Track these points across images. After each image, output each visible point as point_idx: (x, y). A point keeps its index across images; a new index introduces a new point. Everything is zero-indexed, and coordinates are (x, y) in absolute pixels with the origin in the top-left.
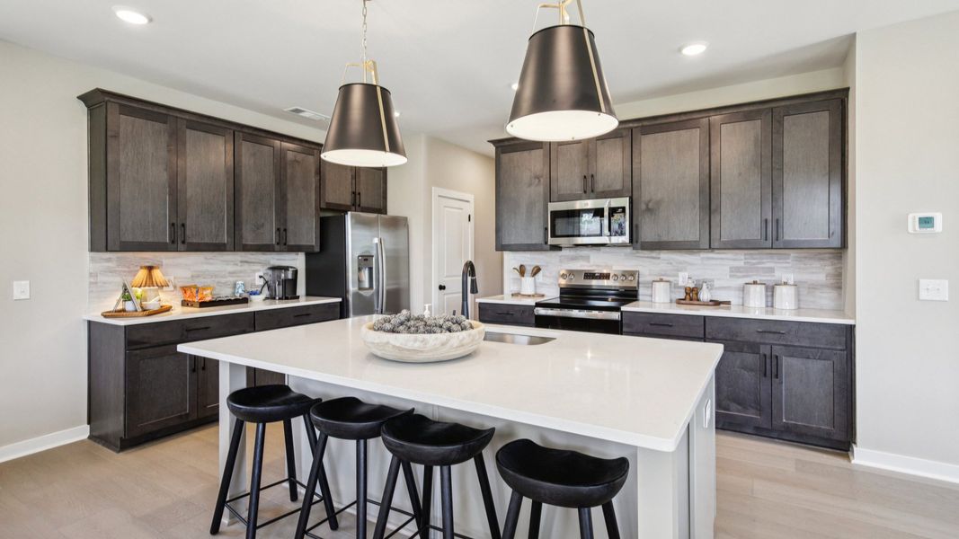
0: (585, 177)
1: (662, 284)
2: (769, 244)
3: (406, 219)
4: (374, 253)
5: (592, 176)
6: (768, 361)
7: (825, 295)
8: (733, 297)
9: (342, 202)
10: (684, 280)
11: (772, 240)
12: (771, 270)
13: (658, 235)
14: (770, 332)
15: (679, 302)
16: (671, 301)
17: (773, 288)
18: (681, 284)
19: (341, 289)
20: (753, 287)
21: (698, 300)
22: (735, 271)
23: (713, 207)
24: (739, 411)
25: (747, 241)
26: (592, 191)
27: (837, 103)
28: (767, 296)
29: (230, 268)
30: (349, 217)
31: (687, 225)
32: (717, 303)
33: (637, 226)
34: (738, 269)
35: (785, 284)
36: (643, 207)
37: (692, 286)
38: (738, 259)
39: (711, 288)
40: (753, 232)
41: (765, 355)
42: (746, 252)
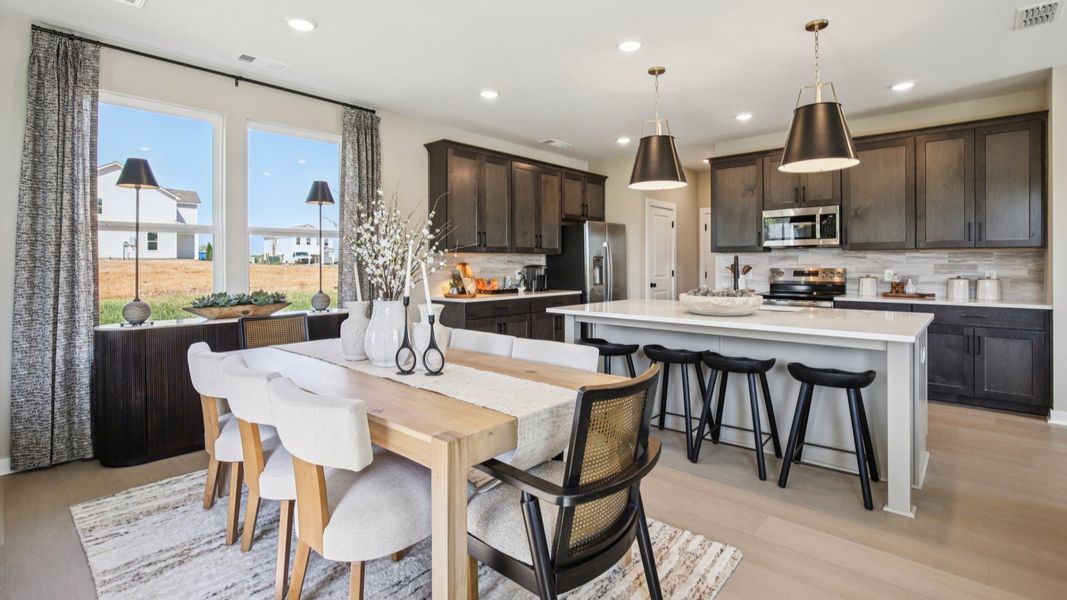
0: (797, 189)
1: (869, 279)
2: (972, 243)
3: (623, 227)
4: (603, 255)
5: (804, 188)
6: (971, 341)
7: (1027, 288)
8: (938, 291)
9: (575, 213)
10: (889, 276)
11: (975, 240)
12: (975, 267)
13: (867, 238)
14: (973, 317)
15: (885, 295)
16: (877, 295)
17: (976, 283)
18: (887, 279)
19: (580, 284)
20: (956, 282)
21: (904, 293)
22: (939, 269)
23: (918, 213)
24: (943, 382)
25: (951, 242)
26: (804, 201)
27: (1036, 124)
28: (970, 290)
29: (501, 266)
30: (586, 226)
31: (893, 227)
32: (922, 296)
33: (846, 231)
34: (942, 266)
35: (988, 278)
36: (852, 213)
37: (898, 281)
38: (942, 257)
39: (916, 283)
40: (957, 232)
41: (968, 336)
42: (951, 251)
